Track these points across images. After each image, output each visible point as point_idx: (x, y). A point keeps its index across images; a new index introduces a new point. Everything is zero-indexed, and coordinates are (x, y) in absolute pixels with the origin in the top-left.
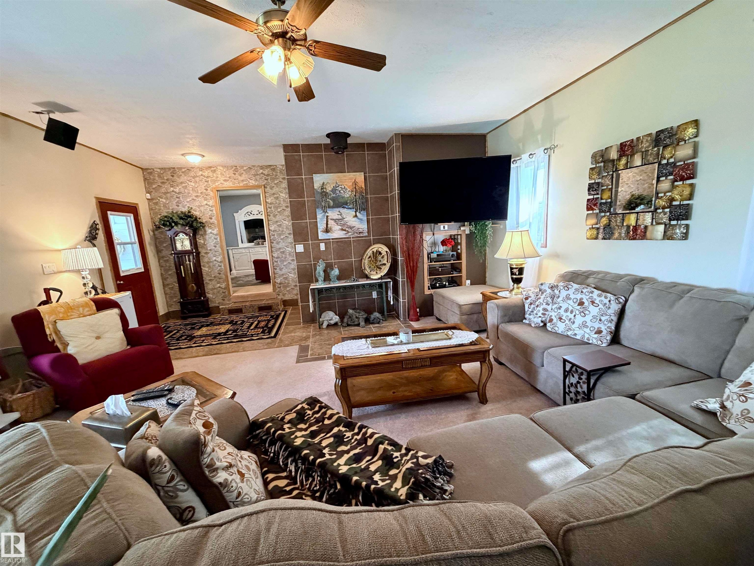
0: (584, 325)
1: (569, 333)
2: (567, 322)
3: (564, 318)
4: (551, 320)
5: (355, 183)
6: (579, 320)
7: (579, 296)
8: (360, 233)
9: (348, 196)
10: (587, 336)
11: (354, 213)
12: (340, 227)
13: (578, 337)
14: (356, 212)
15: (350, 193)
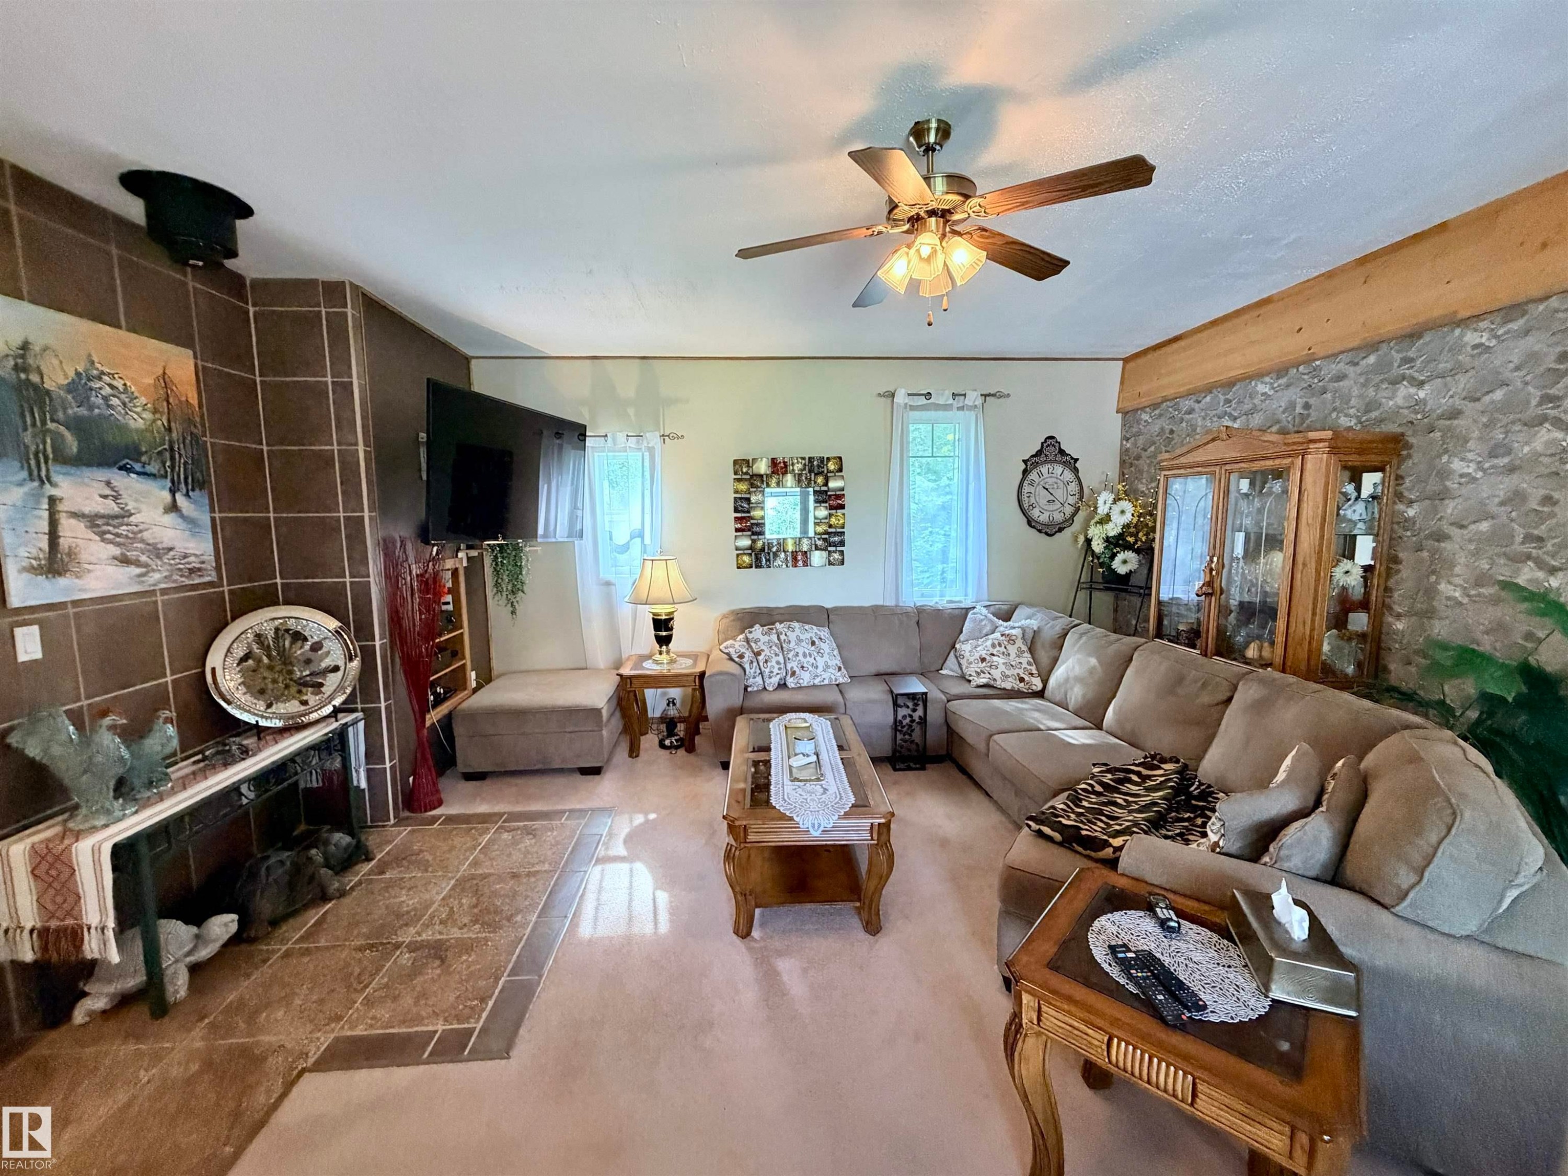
0: (827, 666)
1: (817, 681)
2: (810, 668)
3: (805, 665)
4: (793, 673)
5: (165, 381)
6: (821, 662)
7: (808, 636)
8: (192, 571)
9: (140, 424)
10: (833, 677)
11: (166, 496)
12: (117, 551)
13: (826, 682)
14: (173, 492)
15: (148, 415)
